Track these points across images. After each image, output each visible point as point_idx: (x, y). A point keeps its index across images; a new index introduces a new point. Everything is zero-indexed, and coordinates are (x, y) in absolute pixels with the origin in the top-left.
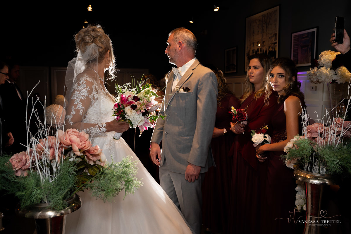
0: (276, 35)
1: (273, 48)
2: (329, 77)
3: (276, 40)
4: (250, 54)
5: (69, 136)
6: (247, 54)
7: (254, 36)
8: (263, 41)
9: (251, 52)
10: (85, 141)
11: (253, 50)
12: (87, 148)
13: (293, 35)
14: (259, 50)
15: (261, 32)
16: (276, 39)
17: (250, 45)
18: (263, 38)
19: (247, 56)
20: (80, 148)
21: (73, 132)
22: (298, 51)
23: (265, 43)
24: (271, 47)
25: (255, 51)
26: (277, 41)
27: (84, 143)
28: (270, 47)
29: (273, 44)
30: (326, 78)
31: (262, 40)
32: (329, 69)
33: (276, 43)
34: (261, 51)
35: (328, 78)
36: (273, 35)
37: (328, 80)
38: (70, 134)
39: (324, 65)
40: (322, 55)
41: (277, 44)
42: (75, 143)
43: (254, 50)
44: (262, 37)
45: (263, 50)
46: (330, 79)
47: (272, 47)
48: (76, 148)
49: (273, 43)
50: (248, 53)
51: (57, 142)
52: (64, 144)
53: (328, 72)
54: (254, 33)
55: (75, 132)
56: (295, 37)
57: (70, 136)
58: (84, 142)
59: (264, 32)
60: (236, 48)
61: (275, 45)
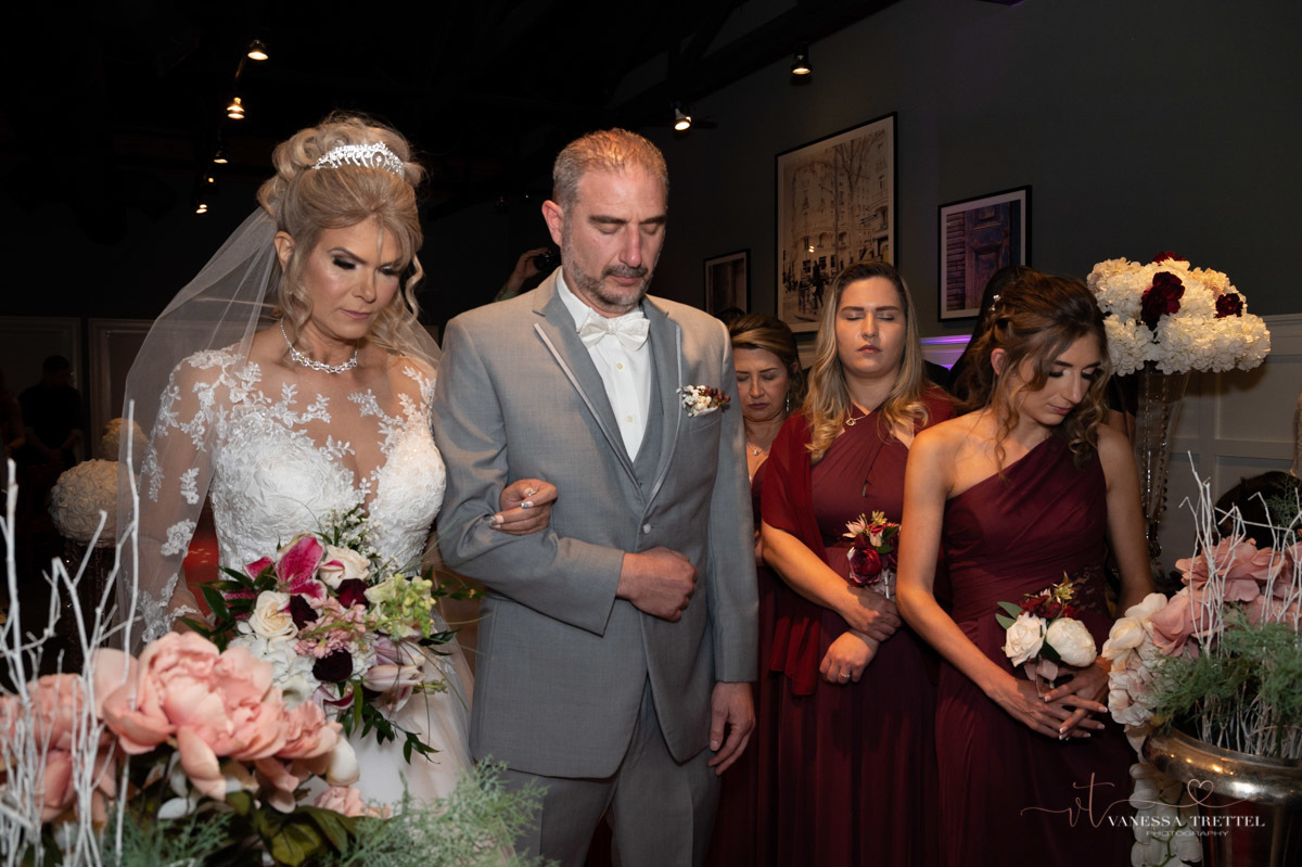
0: (884, 211)
1: (876, 253)
2: (1134, 350)
3: (887, 228)
4: (794, 275)
5: (158, 685)
6: (784, 274)
7: (806, 214)
8: (840, 232)
9: (799, 267)
10: (253, 708)
11: (806, 263)
12: (269, 745)
13: (946, 211)
14: (828, 262)
15: (832, 202)
16: (884, 226)
17: (795, 246)
18: (839, 223)
19: (784, 282)
20: (223, 752)
21: (184, 653)
22: (964, 265)
23: (846, 240)
24: (868, 252)
25: (812, 265)
26: (890, 233)
27: (250, 720)
28: (865, 251)
29: (876, 243)
30: (1124, 355)
31: (837, 230)
32: (1131, 323)
33: (886, 238)
34: (833, 265)
35: (1131, 355)
36: (873, 212)
37: (1133, 360)
38: (167, 670)
39: (1113, 310)
40: (1099, 276)
41: (891, 242)
42: (198, 728)
43: (809, 261)
44: (837, 220)
45: (842, 262)
46: (1136, 359)
47: (872, 253)
48: (201, 755)
49: (874, 240)
50: (787, 272)
51: (89, 728)
52: (127, 735)
53: (1129, 335)
54: (806, 204)
55: (196, 656)
56: (951, 218)
57: (164, 685)
58: (246, 712)
59: (842, 203)
60: (744, 255)
61: (883, 244)
